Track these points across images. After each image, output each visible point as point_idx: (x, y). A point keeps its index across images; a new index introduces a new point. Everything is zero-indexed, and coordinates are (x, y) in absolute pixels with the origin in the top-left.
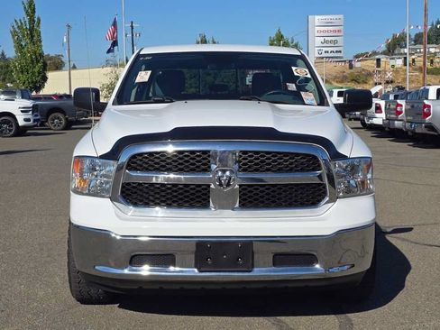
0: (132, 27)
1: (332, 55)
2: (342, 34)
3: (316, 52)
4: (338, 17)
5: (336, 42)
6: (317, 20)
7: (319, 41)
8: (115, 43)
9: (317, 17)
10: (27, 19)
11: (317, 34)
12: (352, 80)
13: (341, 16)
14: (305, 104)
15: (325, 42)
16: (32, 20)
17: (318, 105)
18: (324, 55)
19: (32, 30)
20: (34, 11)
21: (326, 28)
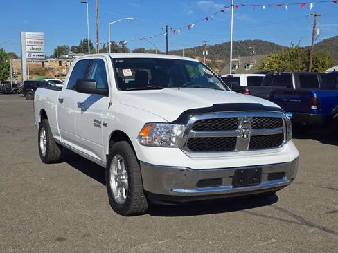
1: (37, 57)
2: (43, 45)
3: (27, 56)
4: (40, 34)
5: (40, 49)
6: (27, 35)
7: (28, 48)
9: (27, 33)
11: (27, 44)
12: (36, 73)
13: (43, 34)
15: (33, 49)
18: (32, 57)
21: (33, 41)
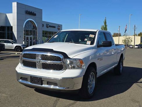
0: (135, 26)
8: (126, 30)
10: (104, 25)
14: (86, 44)
16: (105, 25)
17: (90, 45)
19: (105, 27)
20: (106, 23)
